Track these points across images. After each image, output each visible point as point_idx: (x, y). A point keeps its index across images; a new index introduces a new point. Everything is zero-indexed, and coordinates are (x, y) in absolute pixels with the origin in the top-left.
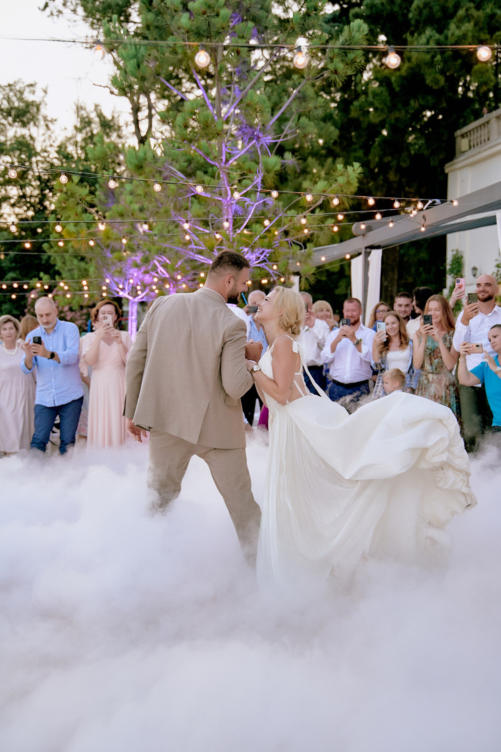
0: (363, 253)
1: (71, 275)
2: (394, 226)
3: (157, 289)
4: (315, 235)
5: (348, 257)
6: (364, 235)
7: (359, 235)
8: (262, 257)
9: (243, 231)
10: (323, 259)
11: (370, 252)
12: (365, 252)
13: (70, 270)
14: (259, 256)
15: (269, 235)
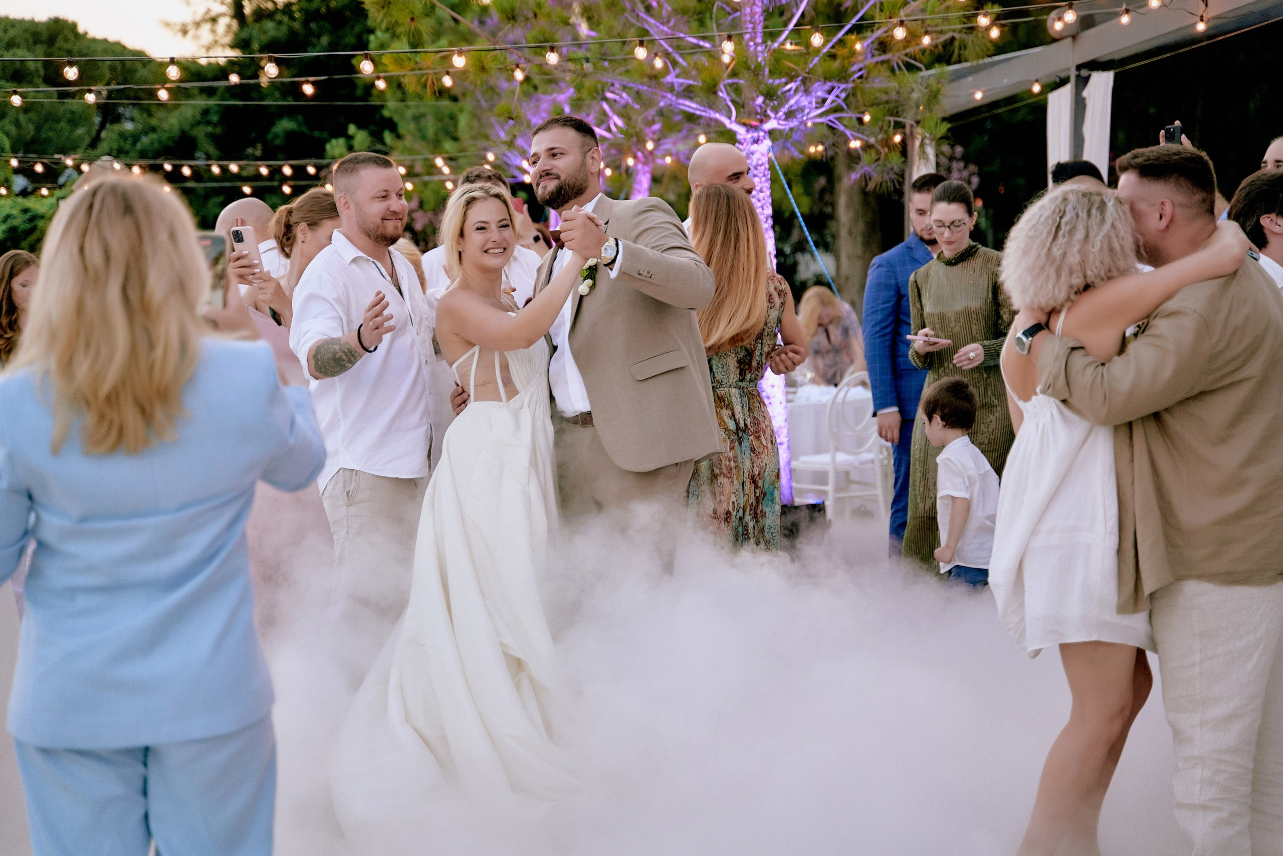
0: (1073, 79)
1: (420, 130)
2: (1132, 20)
3: (607, 166)
4: (957, 44)
5: (1036, 88)
6: (1074, 37)
7: (1067, 37)
8: (831, 98)
9: (783, 44)
10: (979, 96)
11: (1090, 76)
12: (1078, 76)
13: (417, 118)
14: (826, 96)
15: (841, 52)
